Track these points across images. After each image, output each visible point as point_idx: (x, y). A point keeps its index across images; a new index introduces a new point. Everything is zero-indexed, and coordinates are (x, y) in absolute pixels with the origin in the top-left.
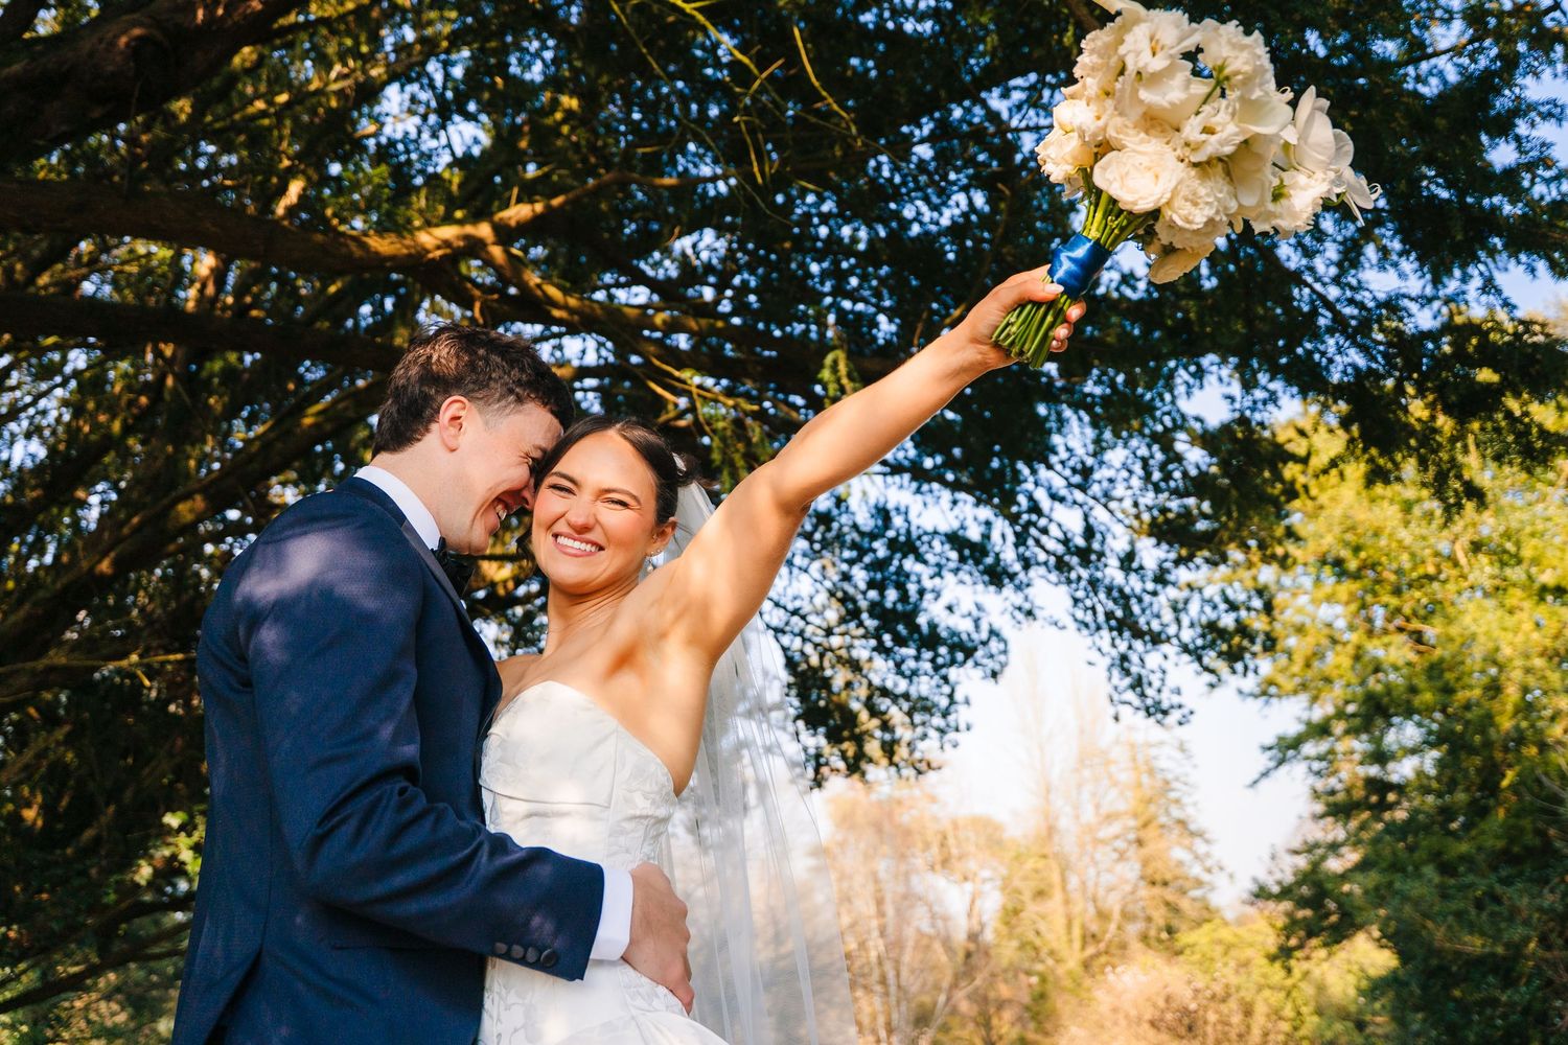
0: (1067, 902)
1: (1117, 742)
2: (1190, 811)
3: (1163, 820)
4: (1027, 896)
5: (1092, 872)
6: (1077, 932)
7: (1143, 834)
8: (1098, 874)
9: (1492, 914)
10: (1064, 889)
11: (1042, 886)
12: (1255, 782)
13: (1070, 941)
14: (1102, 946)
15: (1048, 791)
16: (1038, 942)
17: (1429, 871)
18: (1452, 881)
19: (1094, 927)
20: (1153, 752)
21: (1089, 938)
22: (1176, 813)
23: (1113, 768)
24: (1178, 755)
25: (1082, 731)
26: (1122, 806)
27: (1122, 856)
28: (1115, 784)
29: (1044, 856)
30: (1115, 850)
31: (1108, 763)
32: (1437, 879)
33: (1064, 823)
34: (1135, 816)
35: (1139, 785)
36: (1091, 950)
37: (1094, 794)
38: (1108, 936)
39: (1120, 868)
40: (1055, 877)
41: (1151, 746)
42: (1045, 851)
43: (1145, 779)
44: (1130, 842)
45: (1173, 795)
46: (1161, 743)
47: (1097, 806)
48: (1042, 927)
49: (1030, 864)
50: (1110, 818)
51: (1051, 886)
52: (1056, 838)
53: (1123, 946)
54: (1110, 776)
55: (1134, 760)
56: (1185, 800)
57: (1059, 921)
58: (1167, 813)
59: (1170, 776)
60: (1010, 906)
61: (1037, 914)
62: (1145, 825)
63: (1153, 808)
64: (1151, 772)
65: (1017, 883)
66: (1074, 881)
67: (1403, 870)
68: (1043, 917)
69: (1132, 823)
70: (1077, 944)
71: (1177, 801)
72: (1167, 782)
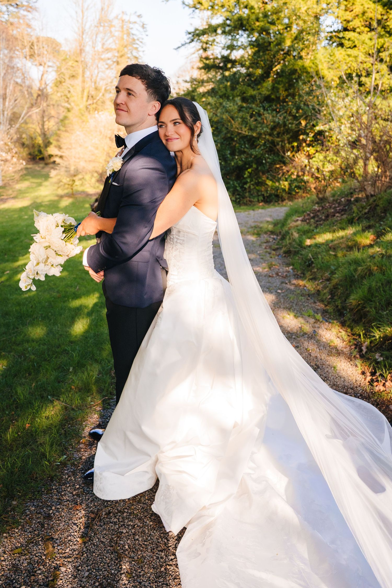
0: (84, 81)
1: (117, 17)
2: (141, 54)
3: (129, 55)
4: (67, 77)
5: (96, 71)
6: (86, 94)
7: (119, 60)
8: (98, 73)
9: (256, 120)
10: (83, 76)
11: (74, 74)
12: (179, 47)
13: (82, 97)
14: (95, 101)
15: (83, 33)
16: (69, 96)
17: (238, 100)
18: (245, 105)
19: (93, 93)
20: (131, 26)
21: (90, 97)
22: (135, 53)
23: (113, 29)
24: (141, 29)
25: (102, 9)
26: (114, 46)
27: (109, 67)
28: (113, 36)
29: (77, 61)
30: (107, 64)
31: (111, 26)
32: (240, 103)
33: (88, 49)
34: (118, 52)
35: (123, 39)
36: (90, 102)
37: (103, 39)
38: (98, 98)
39: (107, 72)
40: (80, 71)
41: (130, 23)
42: (78, 59)
43: (125, 37)
44: (114, 62)
45: (135, 46)
46: (135, 22)
47: (103, 44)
48: (72, 90)
49: (70, 63)
50: (108, 50)
51: (77, 74)
52: (83, 55)
53: (103, 102)
54: (111, 32)
55: (122, 27)
56: (140, 49)
57: (79, 89)
58: (131, 53)
59: (136, 38)
60: (59, 79)
61: (70, 84)
62: (121, 56)
63: (126, 50)
64: (129, 34)
65: (63, 70)
66: (88, 74)
67: (228, 98)
68: (73, 86)
69: (116, 54)
70: (85, 99)
71: (137, 48)
72: (134, 40)
